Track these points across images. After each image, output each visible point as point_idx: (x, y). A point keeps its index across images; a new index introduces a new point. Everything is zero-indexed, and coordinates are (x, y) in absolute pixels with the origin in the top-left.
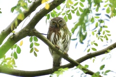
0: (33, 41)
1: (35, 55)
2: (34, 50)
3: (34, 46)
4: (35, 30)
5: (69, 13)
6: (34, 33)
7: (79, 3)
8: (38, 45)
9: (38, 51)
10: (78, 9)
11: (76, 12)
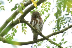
0: (24, 26)
1: (25, 33)
2: (24, 31)
3: (24, 29)
4: (24, 20)
5: (42, 11)
6: (24, 21)
7: (48, 6)
8: (26, 28)
9: (26, 31)
10: (47, 8)
11: (46, 10)
